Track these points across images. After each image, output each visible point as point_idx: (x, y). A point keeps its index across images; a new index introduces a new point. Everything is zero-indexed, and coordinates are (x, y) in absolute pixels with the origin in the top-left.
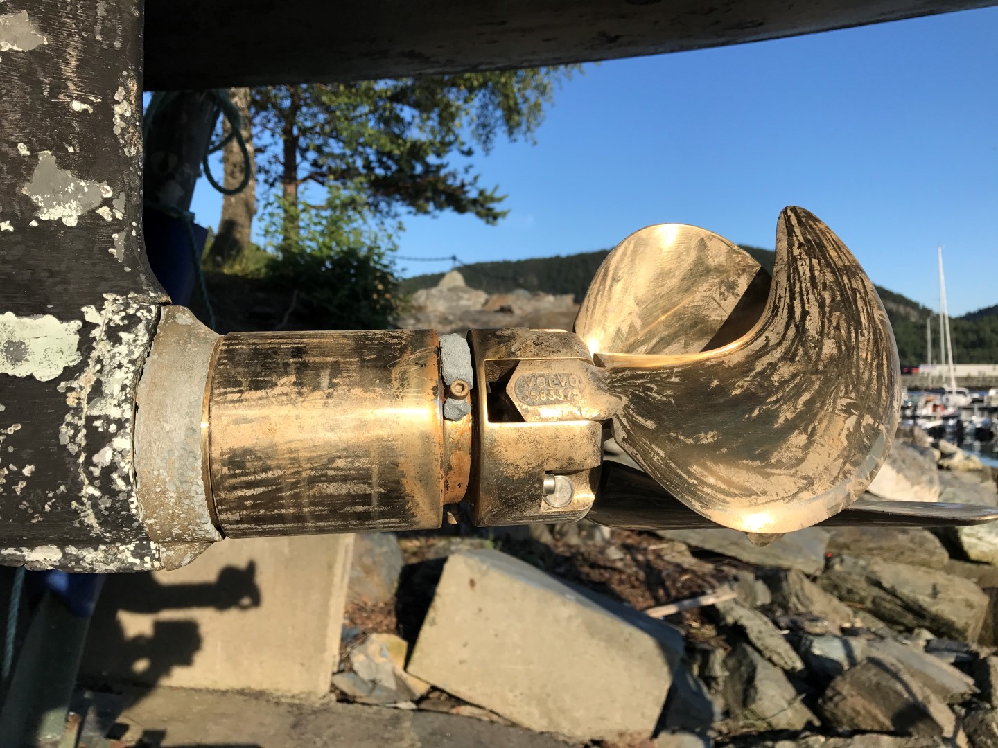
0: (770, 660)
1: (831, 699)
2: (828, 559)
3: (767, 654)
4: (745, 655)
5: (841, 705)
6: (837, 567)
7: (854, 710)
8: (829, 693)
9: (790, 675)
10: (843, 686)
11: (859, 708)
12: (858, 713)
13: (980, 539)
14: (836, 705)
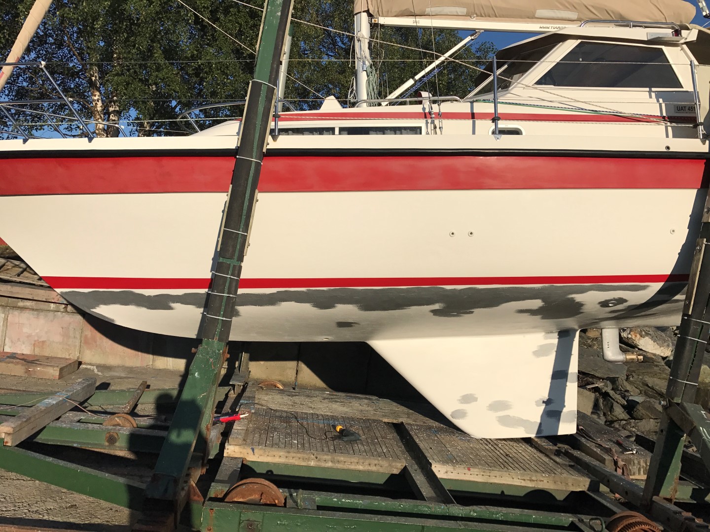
0: (617, 402)
1: (636, 411)
2: (627, 376)
3: (616, 400)
4: (609, 400)
5: (639, 413)
6: (631, 379)
7: (642, 413)
8: (635, 410)
9: (623, 406)
10: (639, 407)
11: (644, 413)
12: (644, 415)
14: (637, 413)
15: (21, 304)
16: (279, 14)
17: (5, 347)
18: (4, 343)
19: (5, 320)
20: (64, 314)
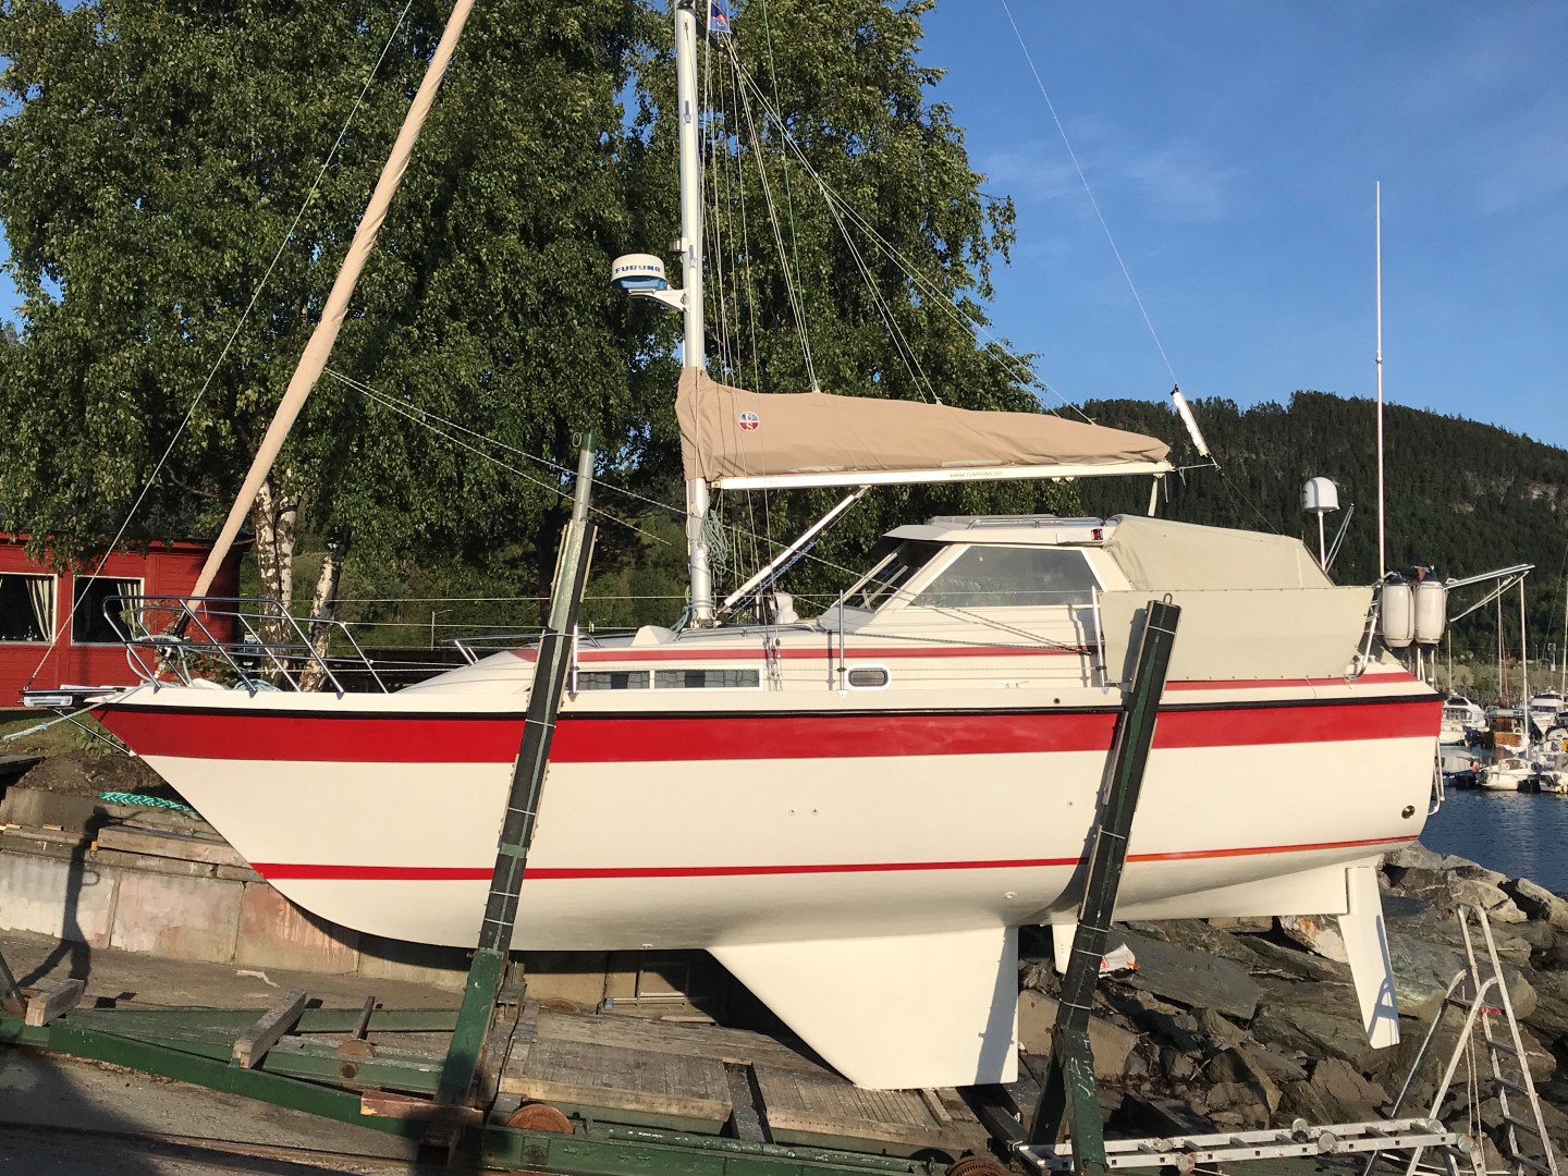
2: (1257, 1008)
6: (1265, 1014)
13: (1405, 997)
15: (141, 863)
17: (113, 936)
18: (111, 932)
19: (116, 889)
20: (211, 881)
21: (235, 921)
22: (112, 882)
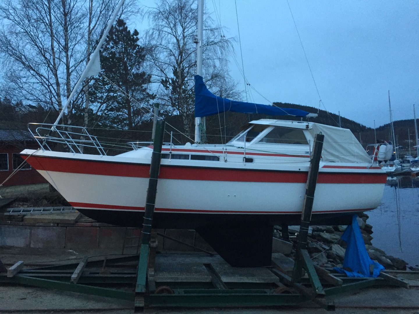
15: (37, 224)
16: (161, 128)
17: (31, 245)
18: (30, 244)
19: (31, 233)
20: (57, 228)
21: (65, 237)
22: (29, 231)
